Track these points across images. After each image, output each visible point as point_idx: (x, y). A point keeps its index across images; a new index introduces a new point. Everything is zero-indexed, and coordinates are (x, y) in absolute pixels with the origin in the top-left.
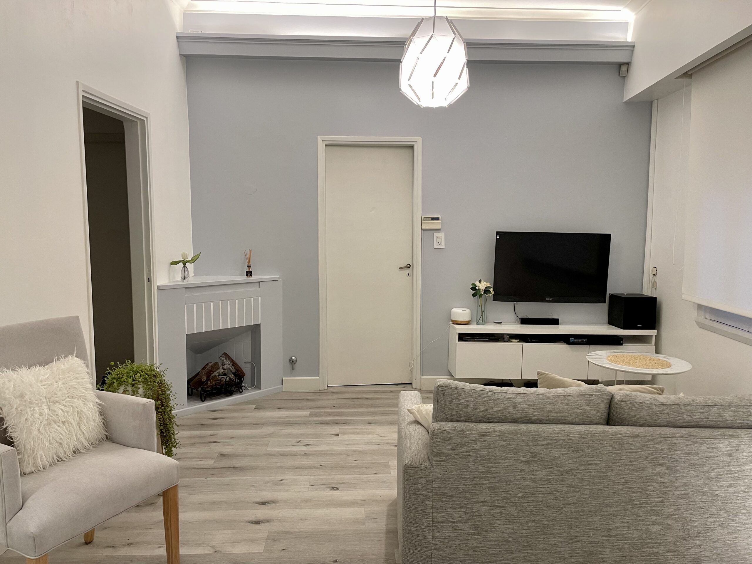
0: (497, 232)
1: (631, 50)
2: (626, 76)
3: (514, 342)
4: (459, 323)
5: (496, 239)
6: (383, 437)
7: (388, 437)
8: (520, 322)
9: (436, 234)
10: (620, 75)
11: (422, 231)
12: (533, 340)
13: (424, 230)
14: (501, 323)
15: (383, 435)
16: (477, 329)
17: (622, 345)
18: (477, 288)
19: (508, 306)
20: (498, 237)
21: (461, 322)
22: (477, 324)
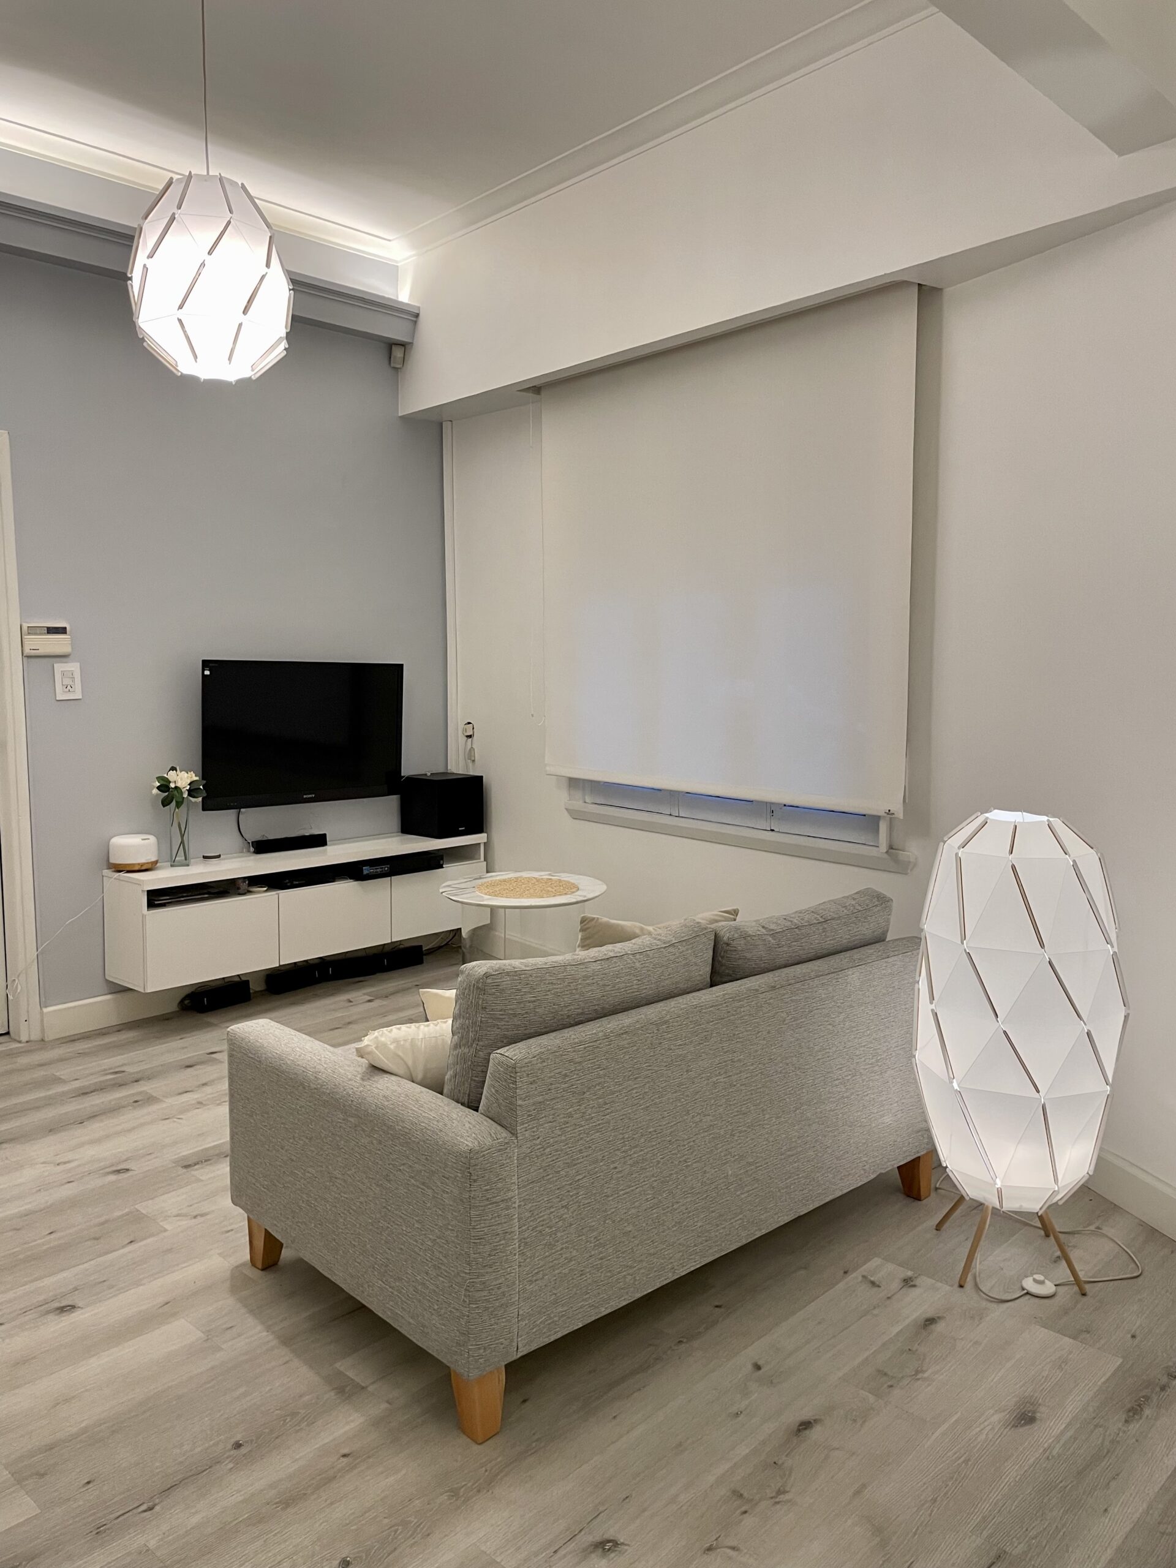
0: (204, 661)
1: (412, 320)
2: (400, 368)
3: (259, 892)
4: (137, 868)
5: (204, 676)
6: (65, 1163)
7: (76, 1160)
8: (252, 849)
9: (59, 667)
10: (392, 365)
11: (25, 659)
12: (295, 883)
13: (29, 657)
14: (219, 856)
15: (59, 1159)
16: (172, 878)
17: (442, 867)
18: (172, 785)
19: (227, 817)
20: (207, 673)
21: (142, 865)
22: (172, 866)
